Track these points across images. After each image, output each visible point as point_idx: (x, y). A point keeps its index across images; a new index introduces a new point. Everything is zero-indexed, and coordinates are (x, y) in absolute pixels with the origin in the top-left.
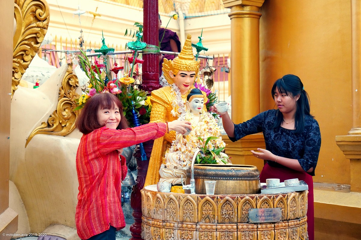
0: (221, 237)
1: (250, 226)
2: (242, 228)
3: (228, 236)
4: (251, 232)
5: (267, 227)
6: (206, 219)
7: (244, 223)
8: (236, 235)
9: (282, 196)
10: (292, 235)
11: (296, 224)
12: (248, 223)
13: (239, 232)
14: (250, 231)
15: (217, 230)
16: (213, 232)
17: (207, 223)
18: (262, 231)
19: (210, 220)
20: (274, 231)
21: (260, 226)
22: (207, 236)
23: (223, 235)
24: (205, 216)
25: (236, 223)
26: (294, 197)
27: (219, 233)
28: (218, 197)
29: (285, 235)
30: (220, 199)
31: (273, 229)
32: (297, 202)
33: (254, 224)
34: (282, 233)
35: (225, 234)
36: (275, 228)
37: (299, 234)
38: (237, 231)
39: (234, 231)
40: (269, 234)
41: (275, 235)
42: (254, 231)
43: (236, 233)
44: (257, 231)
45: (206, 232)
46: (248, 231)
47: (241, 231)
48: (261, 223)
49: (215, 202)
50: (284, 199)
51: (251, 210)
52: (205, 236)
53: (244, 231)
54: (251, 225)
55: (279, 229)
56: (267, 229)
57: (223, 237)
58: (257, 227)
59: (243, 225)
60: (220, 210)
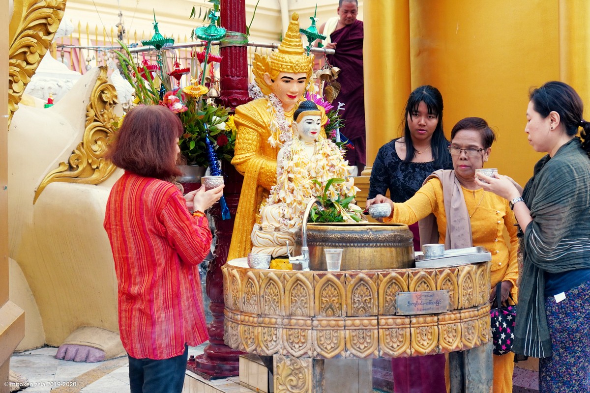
0: (352, 338)
1: (399, 321)
2: (387, 324)
3: (363, 337)
4: (400, 329)
5: (425, 321)
6: (328, 310)
7: (390, 315)
8: (376, 335)
9: (449, 271)
10: (466, 333)
11: (472, 316)
12: (395, 315)
13: (382, 330)
14: (398, 328)
15: (346, 328)
16: (339, 331)
17: (330, 316)
18: (418, 327)
19: (334, 312)
20: (438, 328)
21: (414, 320)
22: (330, 337)
23: (356, 335)
24: (325, 306)
25: (375, 316)
26: (469, 273)
27: (350, 332)
28: (347, 275)
29: (455, 334)
30: (350, 278)
31: (436, 324)
32: (474, 280)
33: (404, 317)
34: (450, 329)
35: (359, 333)
36: (440, 323)
37: (477, 333)
38: (378, 329)
39: (373, 329)
40: (429, 332)
41: (439, 334)
42: (405, 328)
43: (376, 331)
44: (410, 328)
45: (328, 331)
46: (395, 328)
47: (385, 329)
48: (416, 316)
49: (341, 282)
50: (452, 276)
51: (400, 295)
52: (326, 338)
53: (388, 329)
54: (401, 318)
55: (445, 324)
56: (427, 325)
57: (355, 338)
58: (411, 322)
59: (388, 319)
60: (350, 295)
